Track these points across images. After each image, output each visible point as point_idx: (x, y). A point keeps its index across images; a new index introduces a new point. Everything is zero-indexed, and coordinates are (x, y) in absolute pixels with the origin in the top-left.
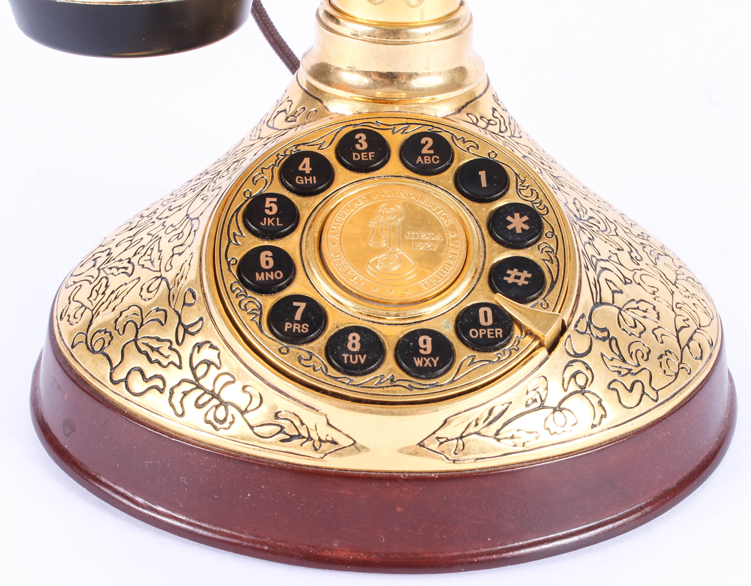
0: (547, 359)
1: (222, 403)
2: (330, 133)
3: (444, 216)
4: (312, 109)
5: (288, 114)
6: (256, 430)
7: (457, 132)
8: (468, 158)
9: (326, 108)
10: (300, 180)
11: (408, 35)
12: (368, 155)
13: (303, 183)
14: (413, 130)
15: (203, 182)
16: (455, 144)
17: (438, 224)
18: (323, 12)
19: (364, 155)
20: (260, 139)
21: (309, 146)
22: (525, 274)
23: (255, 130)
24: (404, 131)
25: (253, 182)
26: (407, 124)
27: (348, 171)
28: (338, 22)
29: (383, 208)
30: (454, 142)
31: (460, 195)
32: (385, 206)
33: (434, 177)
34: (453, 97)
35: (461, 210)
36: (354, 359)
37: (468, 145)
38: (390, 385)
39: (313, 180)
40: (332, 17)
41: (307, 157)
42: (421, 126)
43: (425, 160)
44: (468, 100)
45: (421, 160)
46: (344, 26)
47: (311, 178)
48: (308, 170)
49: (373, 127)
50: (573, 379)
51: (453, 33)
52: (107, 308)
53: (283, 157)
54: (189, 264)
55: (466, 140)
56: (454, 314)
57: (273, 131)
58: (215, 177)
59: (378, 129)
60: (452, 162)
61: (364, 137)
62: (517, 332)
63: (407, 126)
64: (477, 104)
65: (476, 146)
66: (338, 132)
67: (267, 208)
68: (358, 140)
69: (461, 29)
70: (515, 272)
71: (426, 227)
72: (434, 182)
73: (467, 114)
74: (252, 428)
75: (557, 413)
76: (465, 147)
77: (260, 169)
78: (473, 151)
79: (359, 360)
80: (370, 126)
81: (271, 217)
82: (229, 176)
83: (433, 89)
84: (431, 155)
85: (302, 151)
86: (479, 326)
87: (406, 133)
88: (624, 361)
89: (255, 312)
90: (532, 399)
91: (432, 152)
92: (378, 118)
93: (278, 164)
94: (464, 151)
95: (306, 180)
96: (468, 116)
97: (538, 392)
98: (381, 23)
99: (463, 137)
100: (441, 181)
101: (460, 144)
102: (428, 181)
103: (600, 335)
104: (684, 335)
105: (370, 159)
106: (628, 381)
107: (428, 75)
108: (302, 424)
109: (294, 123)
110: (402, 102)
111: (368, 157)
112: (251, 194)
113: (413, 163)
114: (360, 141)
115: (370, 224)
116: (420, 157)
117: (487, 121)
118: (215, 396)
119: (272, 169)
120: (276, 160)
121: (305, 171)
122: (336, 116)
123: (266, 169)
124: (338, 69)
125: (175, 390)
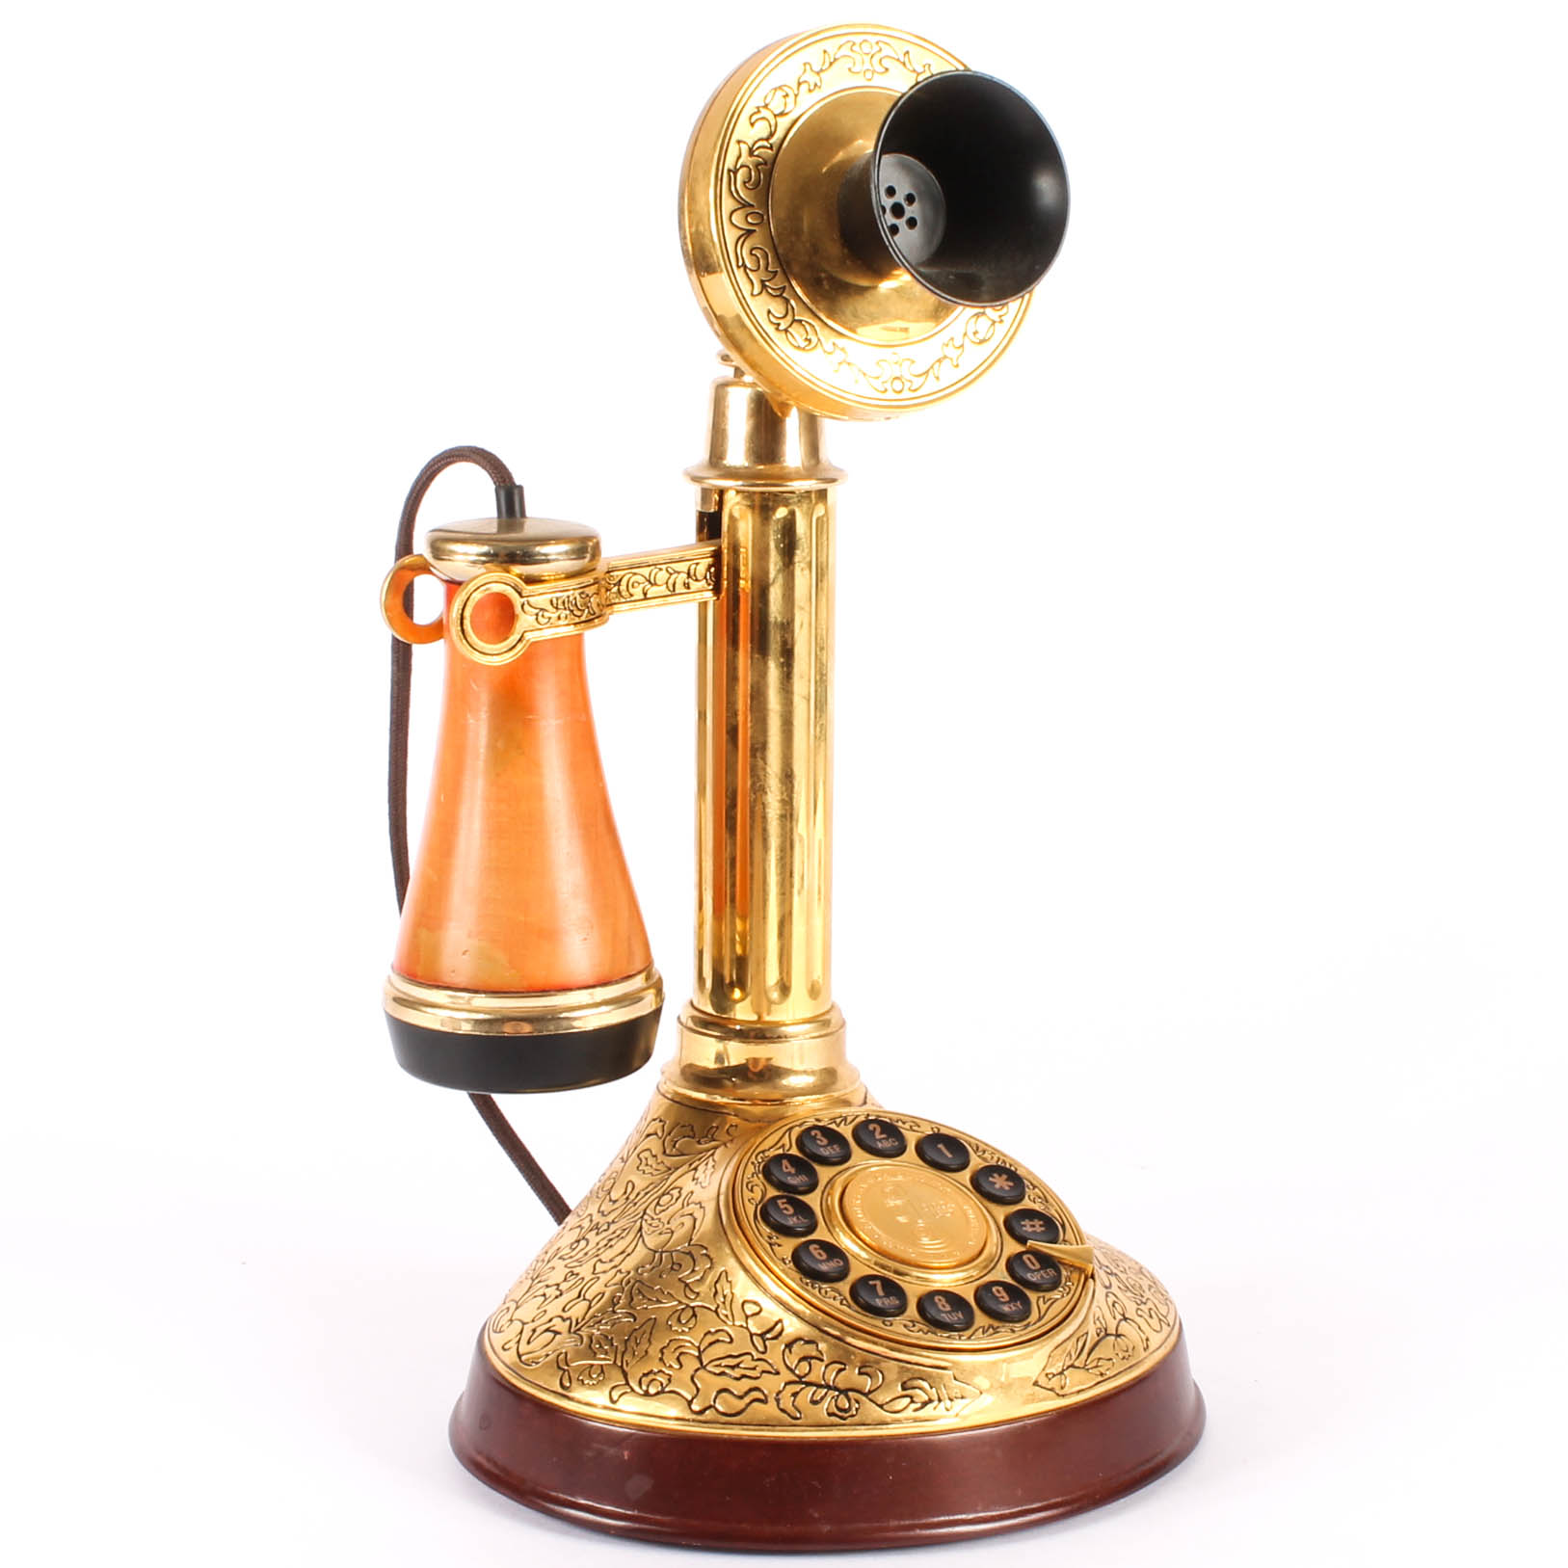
0: (1095, 1289)
1: (840, 1393)
6: (886, 1407)
12: (833, 1148)
37: (909, 1124)
43: (883, 1144)
45: (879, 1145)
59: (831, 1124)
60: (906, 1141)
65: (916, 1125)
68: (815, 1136)
70: (1027, 1222)
72: (896, 1164)
74: (881, 1406)
78: (917, 1129)
86: (1031, 1270)
87: (849, 1123)
90: (1099, 1328)
91: (885, 1136)
94: (910, 1130)
97: (1100, 1322)
108: (931, 1387)
113: (873, 1148)
114: (818, 1137)
118: (828, 1388)
120: (754, 1168)
121: (790, 1172)
125: (781, 1396)
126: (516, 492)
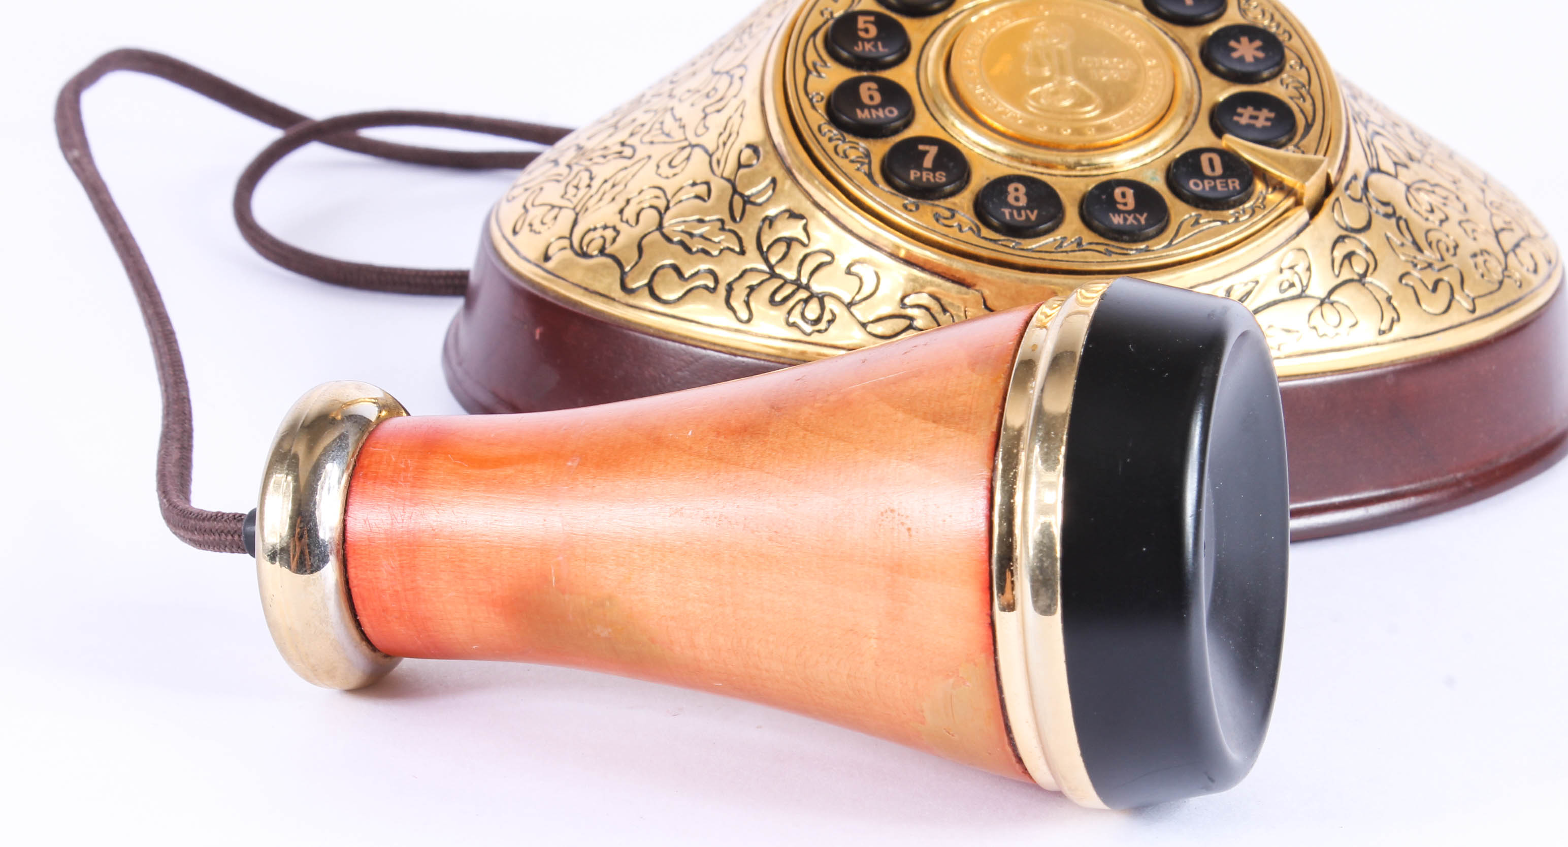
0: (1307, 225)
1: (812, 296)
6: (870, 328)
17: (1126, 47)
22: (1265, 113)
31: (1153, 16)
36: (1020, 215)
38: (1076, 249)
50: (1346, 262)
52: (601, 199)
54: (742, 116)
56: (1162, 166)
62: (1259, 186)
67: (861, 30)
70: (1250, 111)
71: (1107, 51)
74: (864, 325)
75: (1327, 308)
79: (1027, 216)
81: (869, 41)
86: (1202, 177)
88: (1420, 250)
89: (860, 160)
90: (1288, 280)
97: (1296, 273)
103: (1383, 210)
104: (1508, 240)
106: (1430, 277)
108: (945, 310)
112: (832, 14)
118: (798, 285)
125: (735, 286)
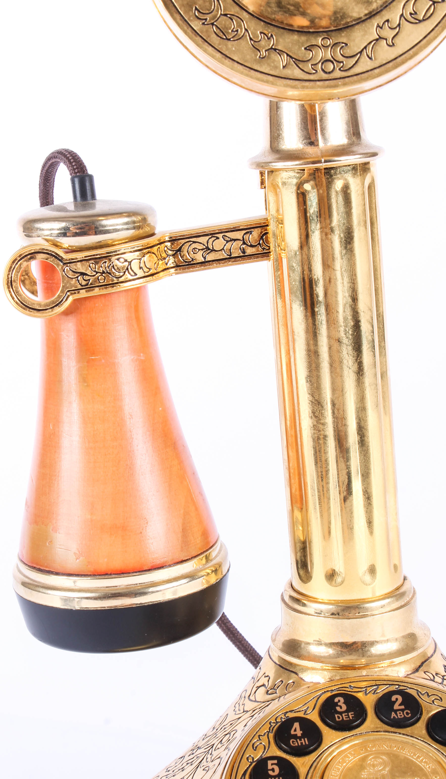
2: (311, 700)
3: (425, 762)
4: (289, 681)
5: (268, 688)
7: (421, 688)
8: (435, 710)
9: (302, 679)
10: (294, 743)
11: (367, 609)
12: (348, 715)
13: (297, 744)
14: (382, 690)
15: (198, 756)
16: (421, 699)
17: (421, 769)
18: (288, 597)
19: (345, 715)
20: (245, 713)
21: (295, 712)
23: (237, 705)
24: (374, 692)
25: (253, 748)
26: (376, 685)
27: (334, 731)
28: (304, 605)
29: (371, 759)
30: (420, 697)
31: (434, 742)
32: (373, 758)
33: (408, 729)
34: (410, 659)
35: (438, 755)
37: (433, 698)
39: (305, 741)
40: (297, 601)
41: (296, 722)
42: (388, 686)
43: (399, 715)
44: (423, 660)
45: (395, 715)
46: (310, 607)
47: (303, 739)
48: (299, 733)
49: (347, 691)
51: (403, 603)
53: (275, 724)
55: (430, 695)
57: (256, 704)
58: (209, 750)
59: (352, 692)
60: (421, 714)
61: (342, 700)
63: (376, 687)
64: (430, 662)
65: (439, 699)
66: (318, 698)
67: (270, 770)
68: (337, 703)
69: (408, 599)
71: (411, 773)
72: (410, 733)
73: (425, 672)
76: (430, 701)
77: (257, 736)
78: (438, 703)
80: (345, 691)
81: (274, 777)
82: (224, 747)
83: (392, 654)
84: (403, 710)
85: (290, 717)
87: (377, 693)
91: (403, 707)
92: (350, 682)
93: (272, 731)
94: (430, 703)
95: (299, 742)
96: (426, 674)
98: (342, 601)
99: (427, 692)
100: (416, 732)
101: (425, 698)
102: (404, 733)
105: (351, 718)
107: (386, 642)
109: (275, 695)
110: (368, 667)
111: (349, 717)
112: (253, 759)
113: (389, 717)
114: (339, 704)
115: (362, 775)
116: (393, 713)
117: (442, 677)
119: (268, 735)
120: (270, 728)
121: (297, 734)
122: (312, 684)
123: (262, 735)
124: (308, 644)
126: (87, 179)
